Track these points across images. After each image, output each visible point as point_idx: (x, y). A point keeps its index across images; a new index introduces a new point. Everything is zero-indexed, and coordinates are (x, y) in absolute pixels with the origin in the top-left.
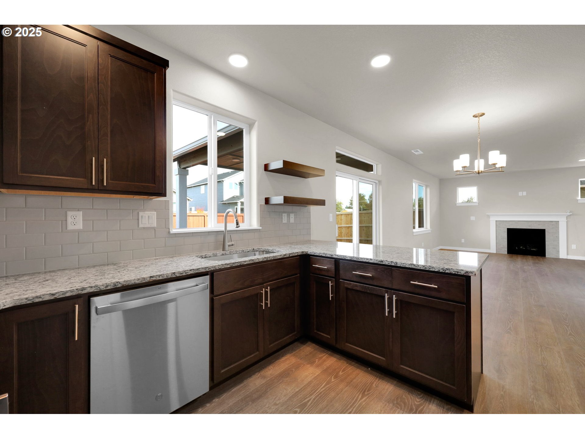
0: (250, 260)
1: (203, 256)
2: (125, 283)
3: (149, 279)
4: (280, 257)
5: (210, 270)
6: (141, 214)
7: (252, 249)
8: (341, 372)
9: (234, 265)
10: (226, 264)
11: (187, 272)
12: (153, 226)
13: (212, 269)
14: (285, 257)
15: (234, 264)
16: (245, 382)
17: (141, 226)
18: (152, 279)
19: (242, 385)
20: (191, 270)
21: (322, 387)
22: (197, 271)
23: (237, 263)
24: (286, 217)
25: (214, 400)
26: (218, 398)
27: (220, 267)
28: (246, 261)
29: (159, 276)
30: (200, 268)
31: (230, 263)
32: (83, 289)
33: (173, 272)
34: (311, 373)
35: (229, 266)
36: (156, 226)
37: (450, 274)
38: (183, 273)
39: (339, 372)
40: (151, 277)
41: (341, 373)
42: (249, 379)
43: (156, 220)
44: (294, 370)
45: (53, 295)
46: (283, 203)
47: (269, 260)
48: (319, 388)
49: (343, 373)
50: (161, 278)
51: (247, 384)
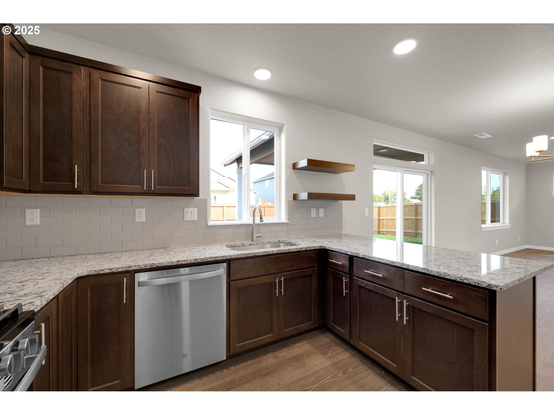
0: (265, 252)
1: (233, 245)
2: (158, 265)
3: (176, 263)
4: (296, 250)
5: (227, 258)
6: (186, 210)
7: (278, 241)
8: (351, 368)
9: (249, 256)
10: (241, 254)
11: (207, 259)
12: (194, 219)
13: (229, 258)
14: (301, 250)
15: (248, 254)
16: (260, 358)
17: (186, 219)
19: (256, 360)
20: (210, 258)
21: (327, 379)
22: (215, 259)
23: (252, 253)
24: (315, 212)
25: (231, 368)
26: (234, 367)
27: (236, 257)
28: (260, 253)
29: (184, 261)
30: (218, 257)
31: (246, 254)
32: (130, 267)
33: (196, 258)
34: (321, 363)
35: (244, 256)
36: (197, 219)
37: (469, 285)
38: (203, 260)
39: (350, 368)
40: (178, 261)
41: (350, 370)
42: (263, 356)
43: (197, 215)
44: (305, 356)
45: (111, 269)
46: (307, 199)
47: (284, 252)
48: (324, 379)
49: (352, 370)
50: (186, 263)
51: (261, 360)
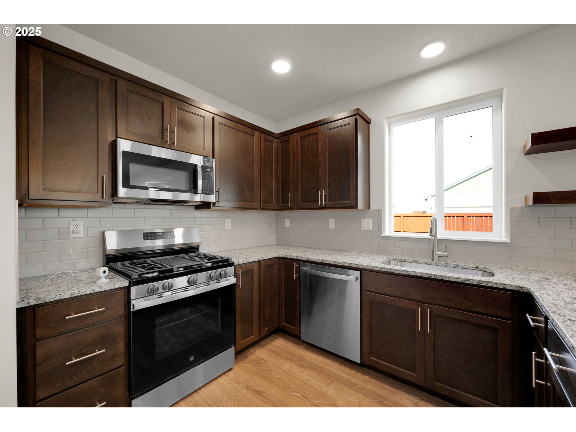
0: (403, 271)
2: (312, 260)
3: (322, 261)
4: (457, 281)
5: (360, 267)
10: (374, 267)
11: (343, 263)
13: (362, 267)
14: (468, 282)
17: (362, 228)
18: (323, 261)
20: (345, 263)
22: (349, 265)
23: (386, 269)
27: (369, 268)
29: (327, 261)
30: (352, 264)
31: (379, 267)
32: (298, 257)
33: (335, 261)
35: (377, 269)
38: (340, 263)
40: (323, 260)
45: (290, 256)
50: (328, 262)
